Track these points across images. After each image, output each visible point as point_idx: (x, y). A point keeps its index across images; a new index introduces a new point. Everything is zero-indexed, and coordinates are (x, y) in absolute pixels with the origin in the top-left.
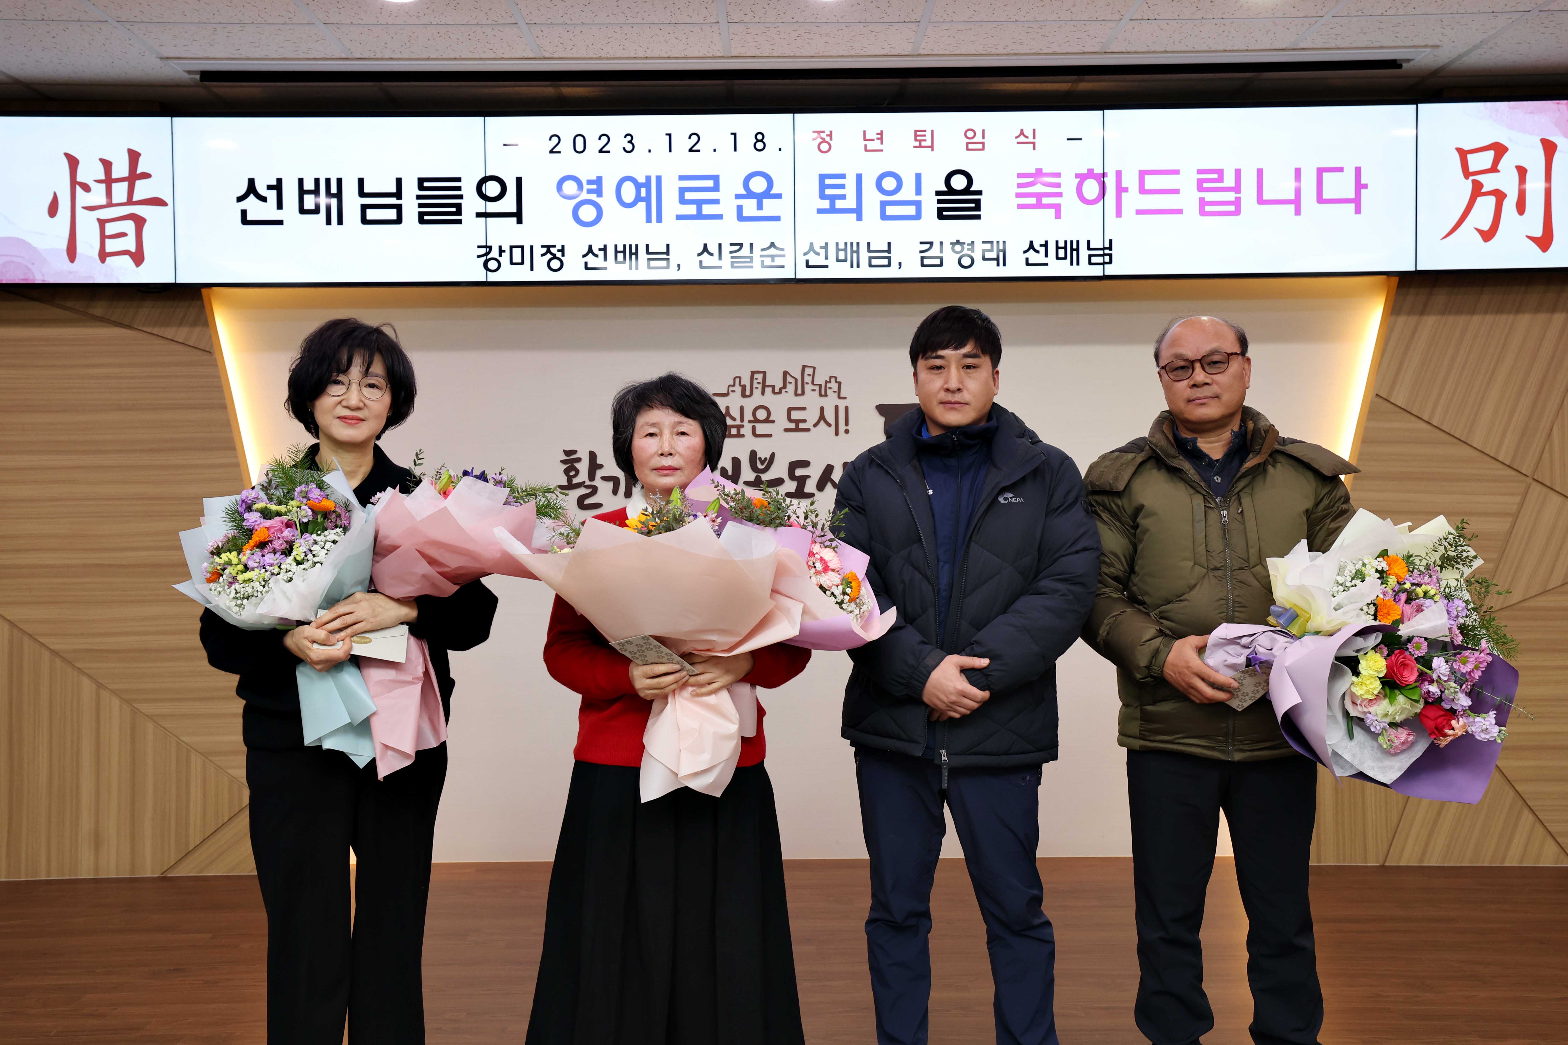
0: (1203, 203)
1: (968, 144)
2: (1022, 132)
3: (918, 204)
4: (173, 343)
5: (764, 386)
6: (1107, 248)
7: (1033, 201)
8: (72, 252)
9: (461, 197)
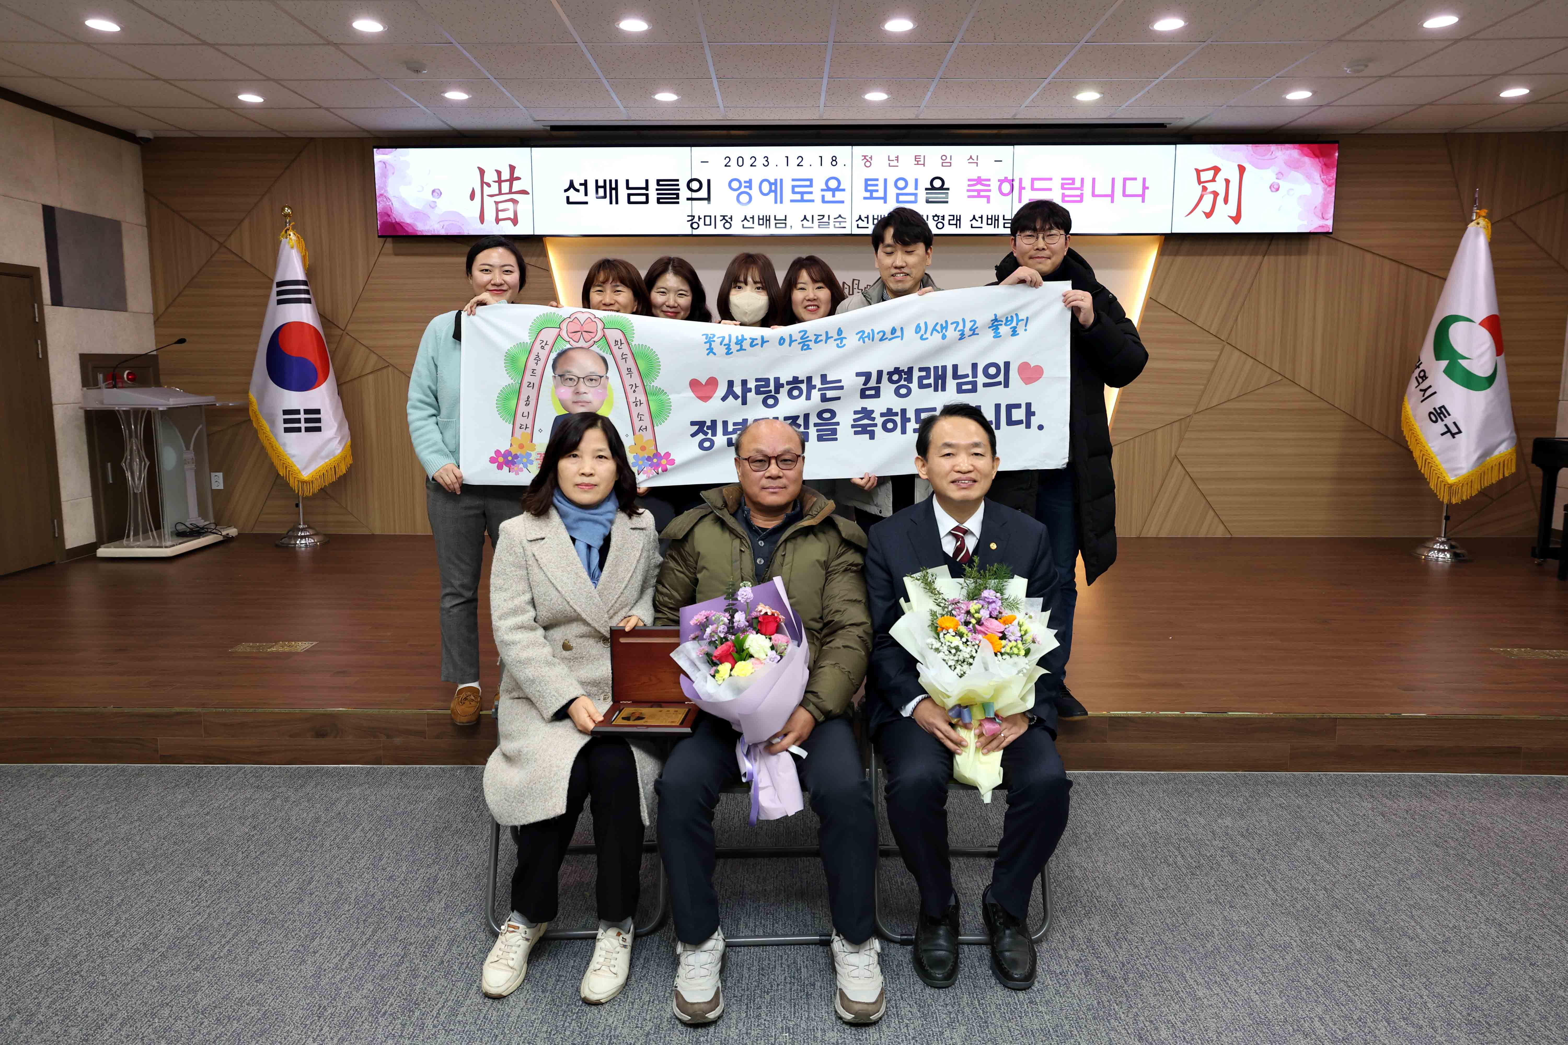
1: (942, 163)
2: (971, 157)
3: (915, 195)
7: (975, 194)
8: (482, 219)
9: (679, 190)
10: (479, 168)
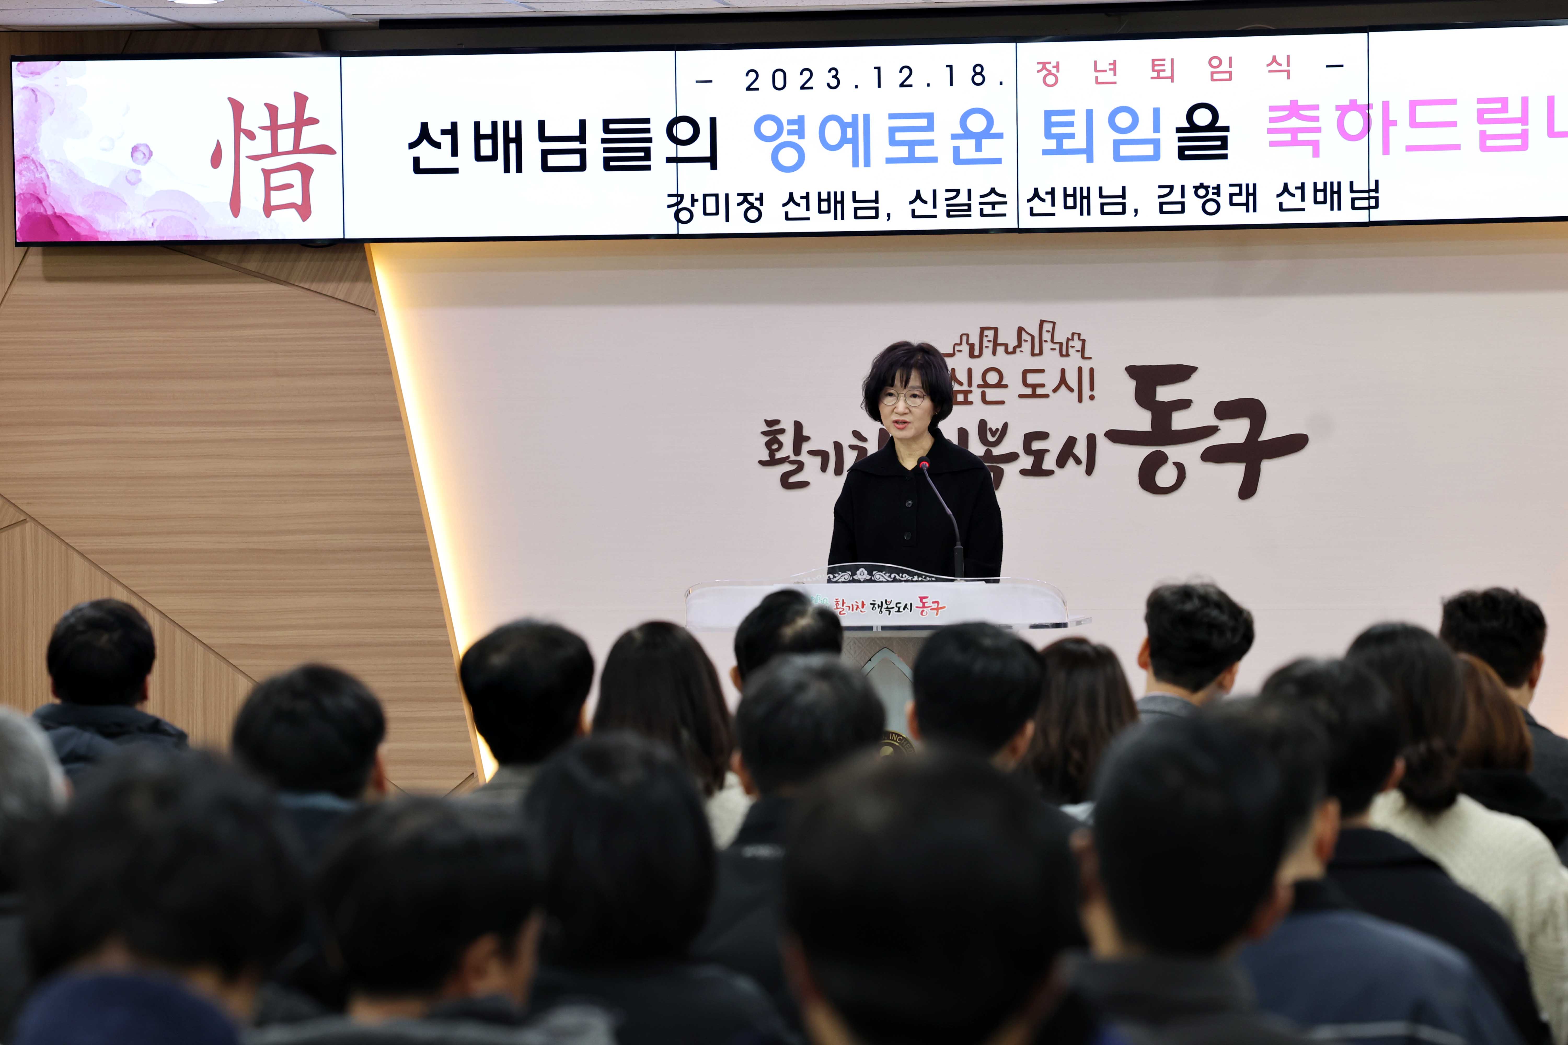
0: (1484, 136)
1: (1212, 73)
2: (1274, 59)
3: (1156, 143)
4: (335, 300)
5: (996, 344)
6: (1372, 191)
7: (1287, 137)
8: (235, 206)
9: (650, 140)
10: (230, 99)
